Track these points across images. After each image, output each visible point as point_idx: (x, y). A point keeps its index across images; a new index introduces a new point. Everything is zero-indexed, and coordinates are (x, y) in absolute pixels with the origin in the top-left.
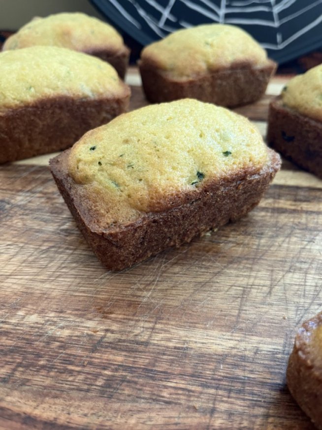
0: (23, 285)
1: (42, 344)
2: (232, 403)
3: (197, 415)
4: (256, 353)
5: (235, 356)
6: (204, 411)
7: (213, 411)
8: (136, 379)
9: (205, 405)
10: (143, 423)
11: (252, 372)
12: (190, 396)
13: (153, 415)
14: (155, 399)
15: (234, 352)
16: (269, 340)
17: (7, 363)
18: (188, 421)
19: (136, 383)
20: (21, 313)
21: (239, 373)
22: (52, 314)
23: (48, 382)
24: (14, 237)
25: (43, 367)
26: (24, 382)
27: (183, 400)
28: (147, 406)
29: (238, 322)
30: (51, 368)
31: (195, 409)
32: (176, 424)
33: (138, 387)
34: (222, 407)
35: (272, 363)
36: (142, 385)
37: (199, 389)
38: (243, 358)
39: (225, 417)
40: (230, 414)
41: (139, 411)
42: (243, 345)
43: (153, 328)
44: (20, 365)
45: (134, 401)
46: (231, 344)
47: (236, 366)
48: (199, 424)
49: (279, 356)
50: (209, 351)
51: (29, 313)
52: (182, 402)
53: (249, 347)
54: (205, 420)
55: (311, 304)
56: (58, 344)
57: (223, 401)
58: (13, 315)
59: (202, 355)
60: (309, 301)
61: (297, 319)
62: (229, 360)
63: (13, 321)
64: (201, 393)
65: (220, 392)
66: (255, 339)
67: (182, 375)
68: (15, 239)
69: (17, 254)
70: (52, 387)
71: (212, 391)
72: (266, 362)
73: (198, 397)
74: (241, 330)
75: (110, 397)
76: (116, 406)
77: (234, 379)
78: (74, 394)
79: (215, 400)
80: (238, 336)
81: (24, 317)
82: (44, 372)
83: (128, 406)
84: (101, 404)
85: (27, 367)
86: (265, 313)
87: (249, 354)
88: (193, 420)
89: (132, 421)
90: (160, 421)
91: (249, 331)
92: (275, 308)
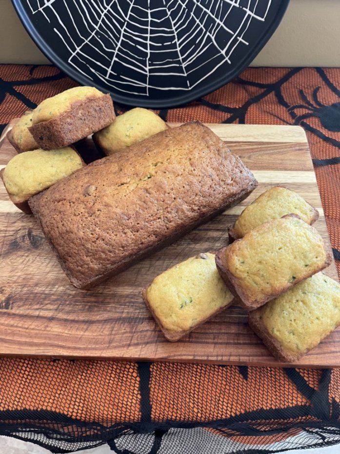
0: (55, 276)
1: (66, 297)
2: (129, 309)
6: (120, 313)
7: (123, 312)
8: (99, 305)
10: (101, 318)
12: (116, 309)
13: (104, 315)
14: (105, 310)
15: (132, 293)
17: (56, 304)
18: (115, 316)
20: (57, 287)
21: (133, 300)
22: (68, 286)
23: (70, 309)
24: (46, 254)
25: (68, 304)
26: (63, 309)
27: (114, 310)
28: (102, 313)
29: (135, 283)
30: (71, 304)
31: (117, 312)
33: (100, 307)
34: (126, 311)
37: (119, 306)
38: (135, 295)
40: (128, 313)
41: (100, 314)
42: (135, 291)
43: (104, 288)
44: (60, 304)
45: (98, 312)
46: (131, 291)
47: (132, 298)
50: (124, 294)
51: (59, 286)
53: (137, 291)
54: (120, 315)
56: (71, 296)
58: (54, 288)
59: (121, 296)
62: (130, 296)
63: (55, 290)
65: (126, 307)
67: (114, 303)
68: (47, 256)
69: (49, 263)
70: (72, 310)
71: (123, 306)
74: (136, 285)
75: (91, 311)
76: (93, 313)
77: (131, 302)
78: (79, 311)
79: (124, 309)
80: (134, 288)
81: (58, 288)
82: (68, 306)
83: (96, 313)
84: (88, 313)
85: (63, 305)
86: (146, 278)
87: (137, 294)
88: (117, 315)
89: (98, 317)
90: (106, 316)
91: (138, 286)
92: (149, 276)
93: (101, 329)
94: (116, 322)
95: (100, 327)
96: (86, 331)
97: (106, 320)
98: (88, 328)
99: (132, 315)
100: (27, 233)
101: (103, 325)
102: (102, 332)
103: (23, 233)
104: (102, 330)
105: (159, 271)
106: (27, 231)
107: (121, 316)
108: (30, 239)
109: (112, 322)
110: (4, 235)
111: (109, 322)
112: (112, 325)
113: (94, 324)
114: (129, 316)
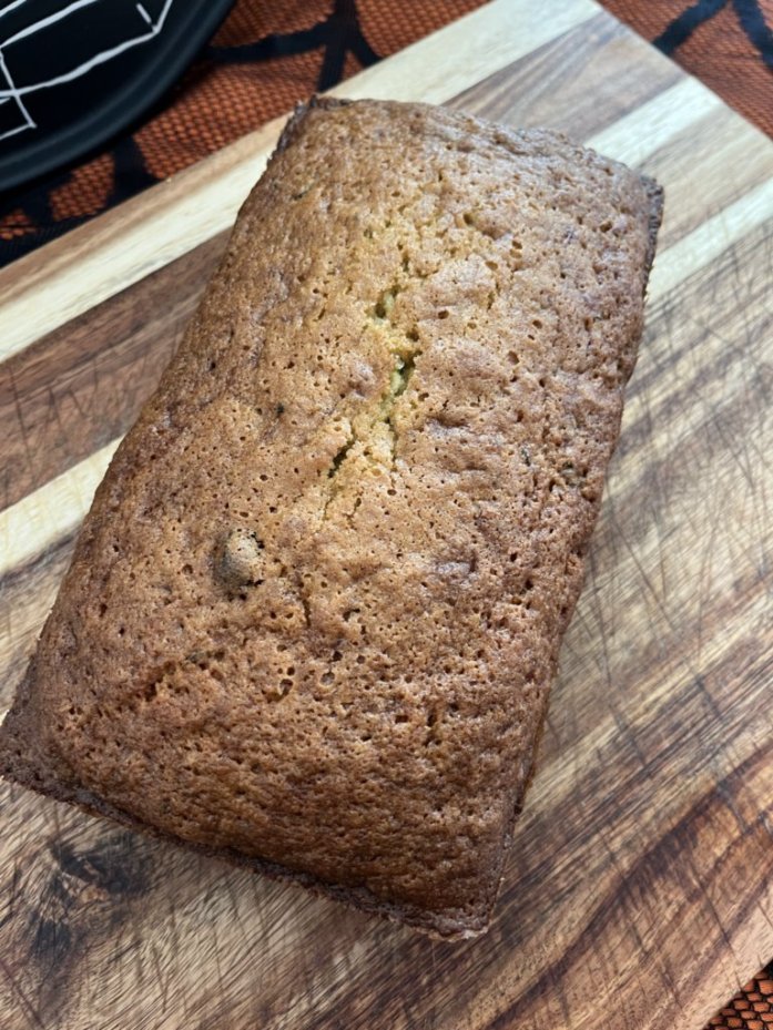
0: (297, 928)
1: (402, 965)
2: (620, 833)
3: (604, 874)
4: (600, 756)
5: (584, 780)
6: (605, 866)
7: (612, 857)
8: (525, 899)
9: (602, 859)
10: (570, 930)
11: (611, 782)
12: (583, 863)
13: (570, 914)
14: (558, 898)
15: (581, 776)
16: (599, 729)
17: (393, 1018)
18: (602, 888)
19: (528, 902)
20: (338, 959)
21: (602, 795)
22: (373, 925)
23: (452, 991)
25: (431, 983)
26: (432, 1016)
27: (580, 873)
28: (557, 913)
29: (557, 736)
30: (440, 975)
31: (598, 871)
32: (595, 901)
33: (534, 903)
34: (616, 844)
35: (620, 754)
36: (536, 898)
37: (584, 848)
38: (594, 774)
39: (625, 852)
40: (627, 845)
41: (557, 925)
42: (583, 759)
44: (407, 1007)
45: (543, 921)
46: (571, 769)
47: (594, 790)
48: (612, 881)
49: (620, 739)
50: (561, 797)
51: (347, 950)
52: (582, 876)
53: (589, 754)
54: (613, 873)
55: (604, 641)
56: (417, 947)
57: (612, 839)
58: (334, 971)
59: (557, 810)
60: (600, 639)
61: (604, 675)
62: (584, 790)
63: (342, 975)
64: (589, 850)
65: (604, 831)
66: (587, 740)
67: (559, 851)
70: (462, 990)
71: (596, 838)
72: (616, 757)
73: (590, 856)
74: (567, 743)
75: (520, 940)
76: (533, 942)
77: (603, 806)
78: (488, 973)
79: (605, 844)
80: (570, 754)
81: (347, 961)
82: (438, 987)
83: (543, 930)
84: (520, 955)
85: (416, 1000)
86: (573, 697)
87: (595, 764)
88: (605, 883)
89: (560, 939)
90: (580, 913)
91: (576, 737)
92: (577, 681)
93: (604, 965)
94: (623, 903)
95: (594, 963)
96: (567, 1015)
97: (591, 926)
98: (563, 1000)
99: (646, 841)
100: (55, 865)
101: (597, 950)
102: (616, 972)
103: (41, 875)
104: (610, 966)
105: (588, 642)
106: (47, 856)
107: (620, 875)
108: (83, 875)
109: (614, 915)
111: (604, 926)
112: (622, 925)
113: (570, 972)
114: (640, 851)
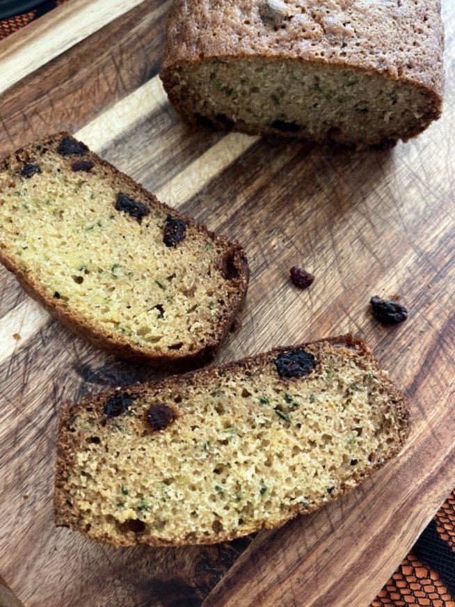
2: (432, 310)
3: (427, 333)
4: (410, 271)
5: (404, 285)
6: (427, 328)
7: (430, 323)
8: (383, 354)
9: (424, 325)
10: (414, 366)
11: (420, 283)
12: (413, 330)
13: (412, 358)
14: (403, 350)
15: (401, 283)
16: (406, 256)
18: (428, 341)
19: (386, 355)
21: (416, 291)
27: (413, 335)
28: (405, 358)
29: (382, 264)
31: (423, 332)
32: (425, 349)
33: (389, 355)
34: (431, 316)
35: (421, 268)
36: (389, 352)
38: (408, 281)
39: (437, 319)
40: (437, 315)
41: (405, 365)
42: (400, 274)
43: (351, 319)
45: (397, 364)
46: (395, 280)
47: (411, 289)
48: (433, 336)
49: (420, 260)
52: (414, 336)
53: (403, 271)
54: (432, 331)
55: (398, 210)
57: (427, 314)
60: (395, 209)
61: (402, 228)
62: (405, 290)
64: (415, 322)
65: (422, 311)
66: (400, 263)
71: (418, 315)
72: (419, 270)
73: (417, 325)
74: (388, 266)
77: (418, 297)
79: (424, 317)
80: (391, 272)
86: (386, 241)
87: (408, 275)
88: (429, 338)
89: (409, 372)
90: (418, 356)
91: (393, 263)
92: (386, 233)
93: (439, 383)
94: (441, 346)
95: (432, 382)
96: (424, 414)
97: (426, 362)
98: (419, 406)
99: (448, 312)
100: (80, 379)
101: (433, 374)
102: (447, 385)
103: (72, 386)
104: (442, 382)
105: (388, 211)
106: (73, 374)
107: (437, 332)
108: (100, 382)
109: (438, 354)
110: (34, 432)
111: (434, 361)
112: (444, 359)
113: (420, 389)
114: (446, 317)
